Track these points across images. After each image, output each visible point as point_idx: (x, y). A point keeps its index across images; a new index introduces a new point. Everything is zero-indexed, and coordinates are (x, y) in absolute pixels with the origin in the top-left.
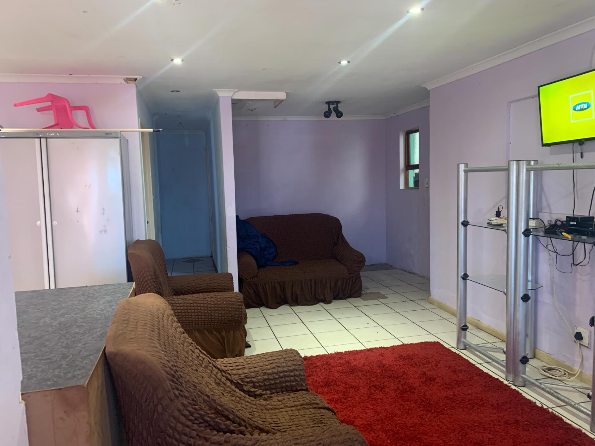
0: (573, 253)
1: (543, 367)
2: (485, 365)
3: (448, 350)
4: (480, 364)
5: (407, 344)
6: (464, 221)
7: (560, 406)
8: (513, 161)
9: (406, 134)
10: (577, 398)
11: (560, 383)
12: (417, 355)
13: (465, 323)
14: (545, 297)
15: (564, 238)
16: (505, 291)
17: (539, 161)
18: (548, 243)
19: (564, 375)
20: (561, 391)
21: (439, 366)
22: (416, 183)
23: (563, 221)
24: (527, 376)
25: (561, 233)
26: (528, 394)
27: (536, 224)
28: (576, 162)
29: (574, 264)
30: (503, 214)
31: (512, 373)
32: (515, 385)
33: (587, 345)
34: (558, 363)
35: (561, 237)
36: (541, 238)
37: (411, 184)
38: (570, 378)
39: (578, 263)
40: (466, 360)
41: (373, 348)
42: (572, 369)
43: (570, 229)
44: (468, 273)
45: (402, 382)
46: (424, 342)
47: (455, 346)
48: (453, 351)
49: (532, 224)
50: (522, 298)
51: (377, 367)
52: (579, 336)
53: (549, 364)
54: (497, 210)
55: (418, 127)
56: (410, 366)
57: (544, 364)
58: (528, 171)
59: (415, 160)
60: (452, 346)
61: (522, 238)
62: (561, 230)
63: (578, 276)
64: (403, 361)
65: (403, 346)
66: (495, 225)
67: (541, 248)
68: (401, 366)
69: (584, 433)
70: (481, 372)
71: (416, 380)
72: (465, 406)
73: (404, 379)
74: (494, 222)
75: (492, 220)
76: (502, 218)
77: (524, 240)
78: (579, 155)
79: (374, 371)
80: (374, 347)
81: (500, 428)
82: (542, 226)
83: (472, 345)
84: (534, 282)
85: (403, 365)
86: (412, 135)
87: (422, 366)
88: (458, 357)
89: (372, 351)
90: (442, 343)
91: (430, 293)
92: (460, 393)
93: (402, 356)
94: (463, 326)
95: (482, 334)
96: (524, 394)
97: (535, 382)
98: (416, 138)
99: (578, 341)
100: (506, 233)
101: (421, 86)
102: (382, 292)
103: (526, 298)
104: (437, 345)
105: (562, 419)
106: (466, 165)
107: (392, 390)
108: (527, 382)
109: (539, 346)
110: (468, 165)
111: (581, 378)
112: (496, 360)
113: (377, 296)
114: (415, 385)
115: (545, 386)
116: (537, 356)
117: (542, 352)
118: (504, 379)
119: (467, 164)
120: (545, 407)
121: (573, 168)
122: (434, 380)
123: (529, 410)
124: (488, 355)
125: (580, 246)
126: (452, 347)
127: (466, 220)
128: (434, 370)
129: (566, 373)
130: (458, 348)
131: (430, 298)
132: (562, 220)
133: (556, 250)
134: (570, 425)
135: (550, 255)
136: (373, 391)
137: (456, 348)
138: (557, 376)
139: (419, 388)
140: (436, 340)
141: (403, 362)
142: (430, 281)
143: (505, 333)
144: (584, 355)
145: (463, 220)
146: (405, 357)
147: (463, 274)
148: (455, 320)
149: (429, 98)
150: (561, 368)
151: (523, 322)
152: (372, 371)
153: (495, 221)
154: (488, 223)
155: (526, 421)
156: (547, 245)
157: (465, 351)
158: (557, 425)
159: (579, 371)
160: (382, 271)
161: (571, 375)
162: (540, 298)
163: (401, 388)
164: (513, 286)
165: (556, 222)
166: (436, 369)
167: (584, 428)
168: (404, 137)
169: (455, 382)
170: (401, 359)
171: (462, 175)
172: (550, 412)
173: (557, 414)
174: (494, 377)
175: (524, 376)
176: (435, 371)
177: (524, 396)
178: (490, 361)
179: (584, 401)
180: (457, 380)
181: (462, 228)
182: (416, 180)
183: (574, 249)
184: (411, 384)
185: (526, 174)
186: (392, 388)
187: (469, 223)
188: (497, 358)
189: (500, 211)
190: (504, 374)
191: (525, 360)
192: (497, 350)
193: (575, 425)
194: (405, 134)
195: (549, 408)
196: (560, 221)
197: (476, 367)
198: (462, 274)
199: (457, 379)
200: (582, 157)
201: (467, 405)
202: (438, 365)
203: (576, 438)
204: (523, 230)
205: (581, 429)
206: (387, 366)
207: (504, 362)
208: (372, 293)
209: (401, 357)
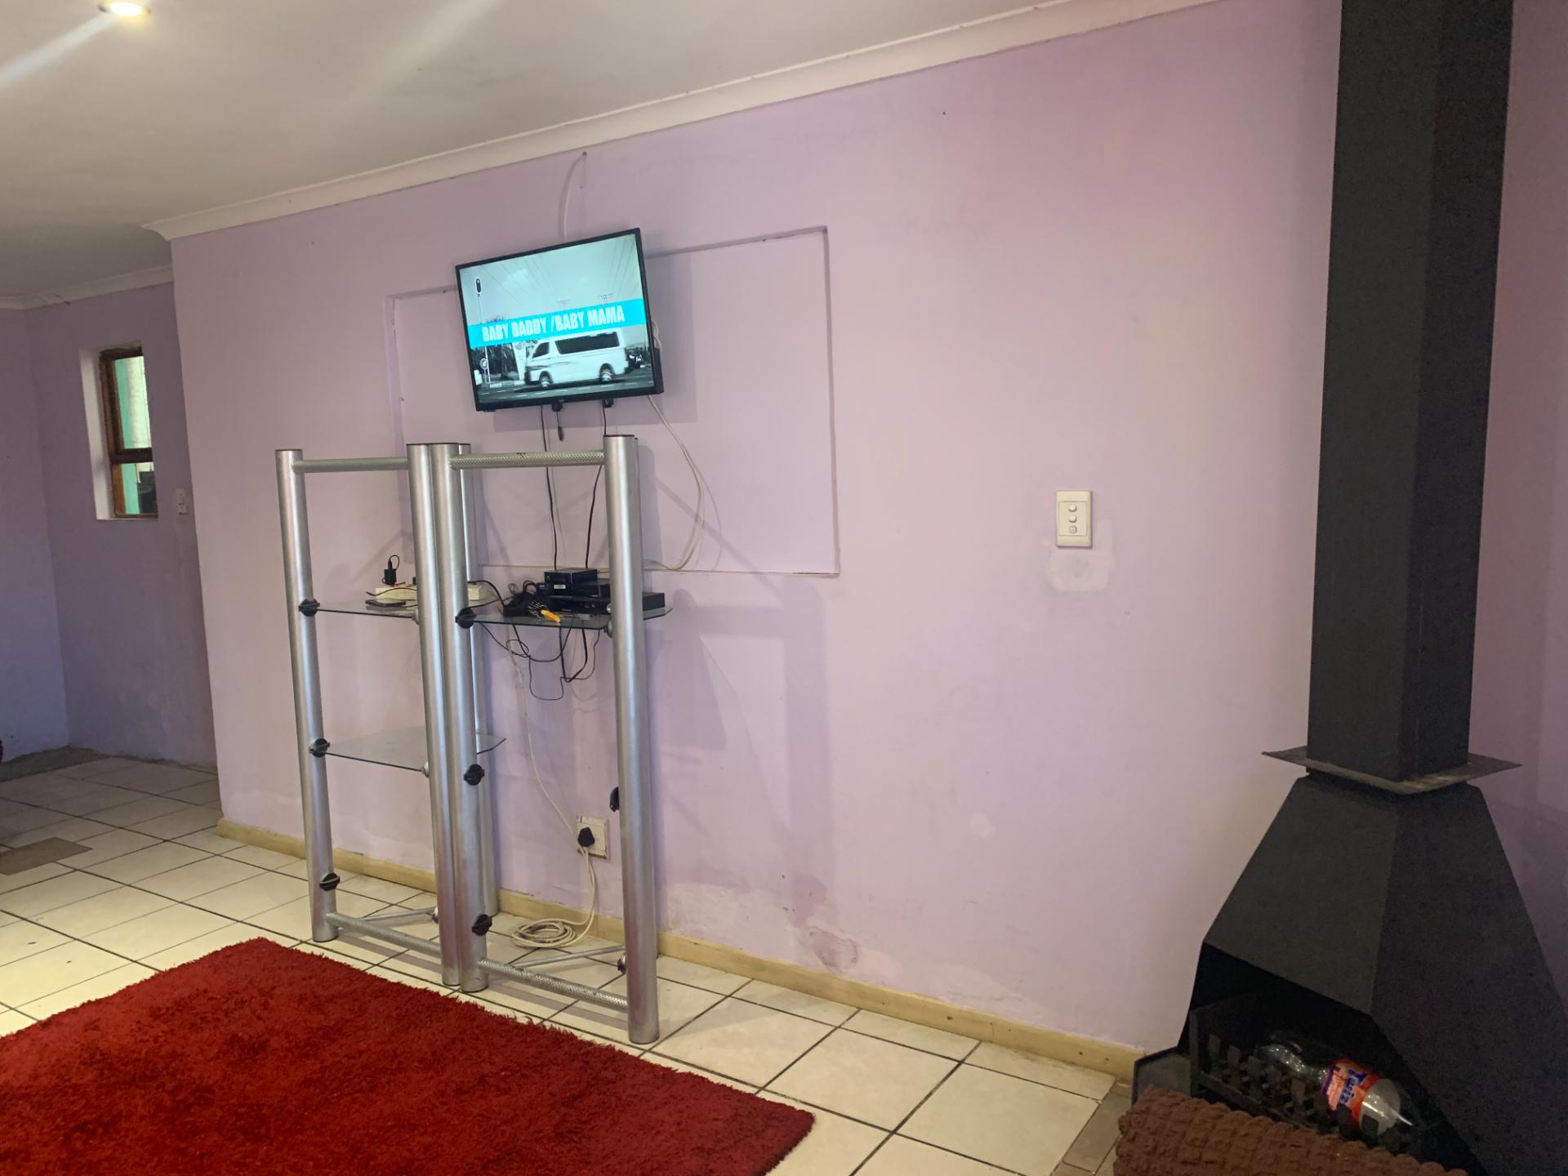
0: (561, 655)
1: (520, 928)
2: (392, 963)
3: (291, 953)
4: (378, 965)
5: (172, 970)
6: (305, 602)
7: (566, 1008)
8: (420, 444)
9: (100, 358)
10: (593, 978)
11: (559, 955)
12: (205, 991)
13: (331, 868)
14: (511, 766)
15: (544, 621)
16: (427, 766)
17: (472, 446)
18: (508, 636)
19: (564, 933)
20: (562, 973)
21: (272, 1003)
22: (148, 501)
23: (539, 584)
24: (492, 961)
25: (539, 610)
26: (498, 1003)
27: (480, 593)
28: (550, 450)
29: (565, 678)
30: (404, 574)
31: (456, 966)
32: (465, 993)
33: (603, 854)
34: (549, 910)
35: (538, 621)
36: (493, 628)
37: (133, 505)
38: (575, 937)
39: (574, 674)
40: (340, 965)
41: (61, 1014)
42: (576, 916)
43: (554, 600)
44: (325, 738)
45: (170, 1086)
46: (219, 949)
47: (307, 934)
48: (304, 954)
49: (474, 594)
50: (466, 777)
51: (82, 1068)
52: (586, 838)
53: (532, 919)
54: (387, 568)
55: (140, 342)
56: (187, 1031)
57: (521, 920)
58: (455, 468)
59: (139, 433)
60: (299, 938)
61: (455, 630)
62: (538, 605)
63: (576, 703)
64: (164, 1023)
65: (161, 978)
66: (388, 605)
67: (494, 649)
68: (161, 1040)
69: (620, 1052)
70: (383, 984)
71: (212, 1063)
72: (358, 1087)
73: (173, 1075)
74: (381, 599)
75: (377, 592)
76: (402, 586)
77: (461, 635)
78: (554, 433)
79: (73, 1081)
80: (63, 1009)
81: (448, 1110)
82: (494, 598)
83: (353, 923)
84: (486, 732)
85: (166, 1033)
86: (119, 365)
87: (225, 1020)
88: (320, 963)
89: (59, 1024)
90: (271, 937)
91: (221, 810)
92: (337, 1059)
93: (160, 1009)
94: (325, 880)
95: (373, 887)
96: (489, 1008)
97: (509, 970)
98: (134, 373)
99: (585, 848)
100: (417, 623)
101: (143, 226)
102: (70, 834)
103: (475, 775)
104: (259, 949)
105: (573, 1037)
106: (299, 453)
107: (142, 1118)
108: (490, 977)
109: (505, 885)
110: (304, 452)
111: (598, 932)
112: (417, 942)
113: (55, 851)
114: (211, 1082)
115: (530, 971)
116: (505, 906)
117: (512, 893)
118: (440, 985)
119: (301, 450)
120: (536, 1021)
121: (548, 464)
122: (264, 1045)
123: (503, 1042)
124: (396, 935)
125: (575, 636)
126: (302, 942)
127: (310, 599)
128: (259, 1018)
129: (568, 928)
130: (317, 940)
131: (219, 822)
132: (536, 582)
133: (526, 651)
134: (590, 1044)
135: (515, 664)
136: (79, 1145)
137: (312, 942)
138: (551, 940)
139: (224, 1084)
140: (254, 934)
141: (164, 1027)
142: (217, 775)
143: (431, 871)
144: (598, 876)
145: (301, 599)
146: (168, 1009)
147: (313, 741)
148: (303, 869)
149: (170, 260)
150: (557, 920)
151: (473, 833)
152: (67, 1084)
153: (385, 594)
154: (367, 602)
155: (502, 1070)
156: (508, 641)
157: (335, 942)
158: (566, 1054)
159: (593, 915)
160: (60, 771)
161: (578, 929)
162: (501, 769)
163: (168, 1102)
164: (443, 750)
165: (525, 588)
166: (265, 1014)
167: (616, 1041)
168: (95, 367)
169: (321, 1033)
170: (159, 1017)
171: (289, 479)
172: (548, 1028)
173: (562, 1028)
174: (416, 989)
175: (484, 963)
176: (264, 1022)
177: (489, 1011)
178: (401, 949)
179: (608, 981)
180: (326, 1027)
181: (301, 621)
182: (144, 492)
183: (563, 644)
184: (198, 1082)
185: (452, 476)
186: (141, 1111)
187: (318, 605)
188: (418, 939)
189: (395, 570)
190: (439, 972)
191: (483, 925)
192: (413, 917)
193: (599, 1041)
194: (98, 360)
195: (544, 1020)
196: (533, 584)
197: (370, 975)
198: (311, 741)
199: (324, 1023)
200: (561, 437)
201: (360, 1083)
202: (270, 1001)
203: (607, 1068)
204: (456, 614)
205: (613, 1044)
206: (116, 1053)
207: (435, 944)
208: (33, 844)
209: (156, 1014)
